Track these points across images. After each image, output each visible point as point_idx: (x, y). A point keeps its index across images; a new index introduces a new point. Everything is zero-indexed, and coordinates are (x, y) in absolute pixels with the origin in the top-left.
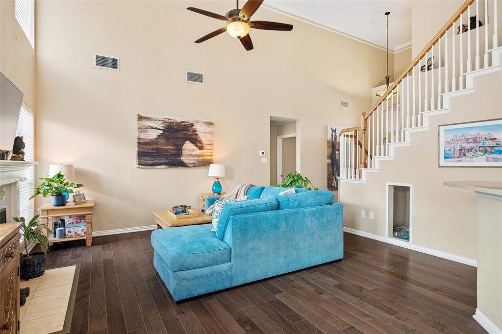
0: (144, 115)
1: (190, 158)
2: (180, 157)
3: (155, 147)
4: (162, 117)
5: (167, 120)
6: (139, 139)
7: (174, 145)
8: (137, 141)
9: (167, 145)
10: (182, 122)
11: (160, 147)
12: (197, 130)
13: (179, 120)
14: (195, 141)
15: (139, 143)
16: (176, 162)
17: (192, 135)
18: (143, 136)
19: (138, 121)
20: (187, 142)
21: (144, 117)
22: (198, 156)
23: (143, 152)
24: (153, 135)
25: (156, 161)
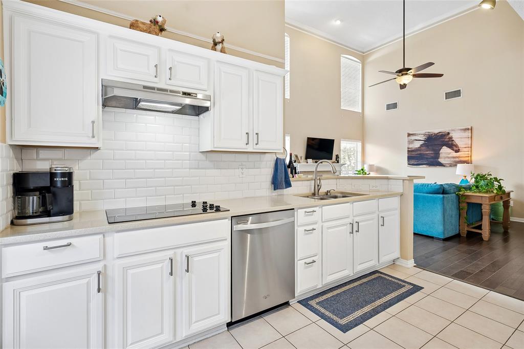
0: (411, 133)
1: (447, 159)
2: (438, 159)
3: (419, 152)
4: (423, 132)
5: (427, 133)
6: (408, 148)
7: (433, 150)
8: (407, 150)
9: (427, 151)
10: (440, 132)
11: (422, 152)
12: (453, 137)
13: (436, 131)
14: (452, 145)
15: (408, 151)
16: (434, 162)
17: (449, 141)
18: (411, 146)
19: (408, 137)
20: (444, 148)
21: (412, 134)
22: (454, 157)
23: (412, 157)
24: (417, 145)
25: (420, 162)
